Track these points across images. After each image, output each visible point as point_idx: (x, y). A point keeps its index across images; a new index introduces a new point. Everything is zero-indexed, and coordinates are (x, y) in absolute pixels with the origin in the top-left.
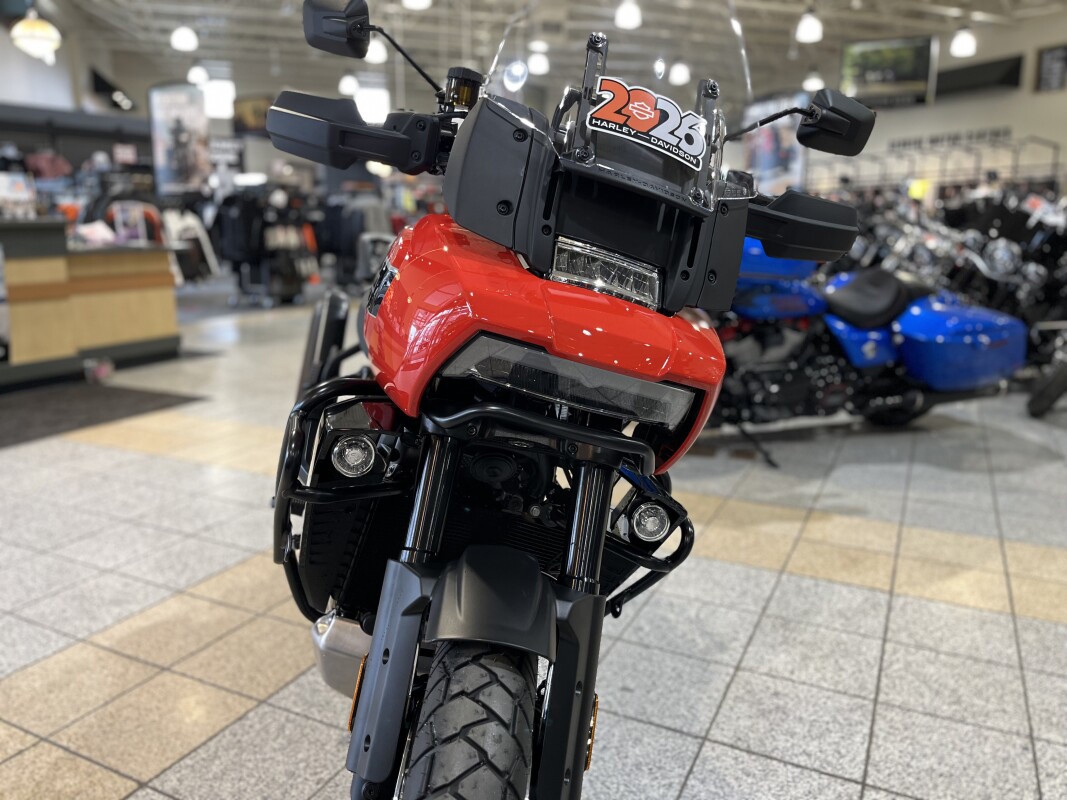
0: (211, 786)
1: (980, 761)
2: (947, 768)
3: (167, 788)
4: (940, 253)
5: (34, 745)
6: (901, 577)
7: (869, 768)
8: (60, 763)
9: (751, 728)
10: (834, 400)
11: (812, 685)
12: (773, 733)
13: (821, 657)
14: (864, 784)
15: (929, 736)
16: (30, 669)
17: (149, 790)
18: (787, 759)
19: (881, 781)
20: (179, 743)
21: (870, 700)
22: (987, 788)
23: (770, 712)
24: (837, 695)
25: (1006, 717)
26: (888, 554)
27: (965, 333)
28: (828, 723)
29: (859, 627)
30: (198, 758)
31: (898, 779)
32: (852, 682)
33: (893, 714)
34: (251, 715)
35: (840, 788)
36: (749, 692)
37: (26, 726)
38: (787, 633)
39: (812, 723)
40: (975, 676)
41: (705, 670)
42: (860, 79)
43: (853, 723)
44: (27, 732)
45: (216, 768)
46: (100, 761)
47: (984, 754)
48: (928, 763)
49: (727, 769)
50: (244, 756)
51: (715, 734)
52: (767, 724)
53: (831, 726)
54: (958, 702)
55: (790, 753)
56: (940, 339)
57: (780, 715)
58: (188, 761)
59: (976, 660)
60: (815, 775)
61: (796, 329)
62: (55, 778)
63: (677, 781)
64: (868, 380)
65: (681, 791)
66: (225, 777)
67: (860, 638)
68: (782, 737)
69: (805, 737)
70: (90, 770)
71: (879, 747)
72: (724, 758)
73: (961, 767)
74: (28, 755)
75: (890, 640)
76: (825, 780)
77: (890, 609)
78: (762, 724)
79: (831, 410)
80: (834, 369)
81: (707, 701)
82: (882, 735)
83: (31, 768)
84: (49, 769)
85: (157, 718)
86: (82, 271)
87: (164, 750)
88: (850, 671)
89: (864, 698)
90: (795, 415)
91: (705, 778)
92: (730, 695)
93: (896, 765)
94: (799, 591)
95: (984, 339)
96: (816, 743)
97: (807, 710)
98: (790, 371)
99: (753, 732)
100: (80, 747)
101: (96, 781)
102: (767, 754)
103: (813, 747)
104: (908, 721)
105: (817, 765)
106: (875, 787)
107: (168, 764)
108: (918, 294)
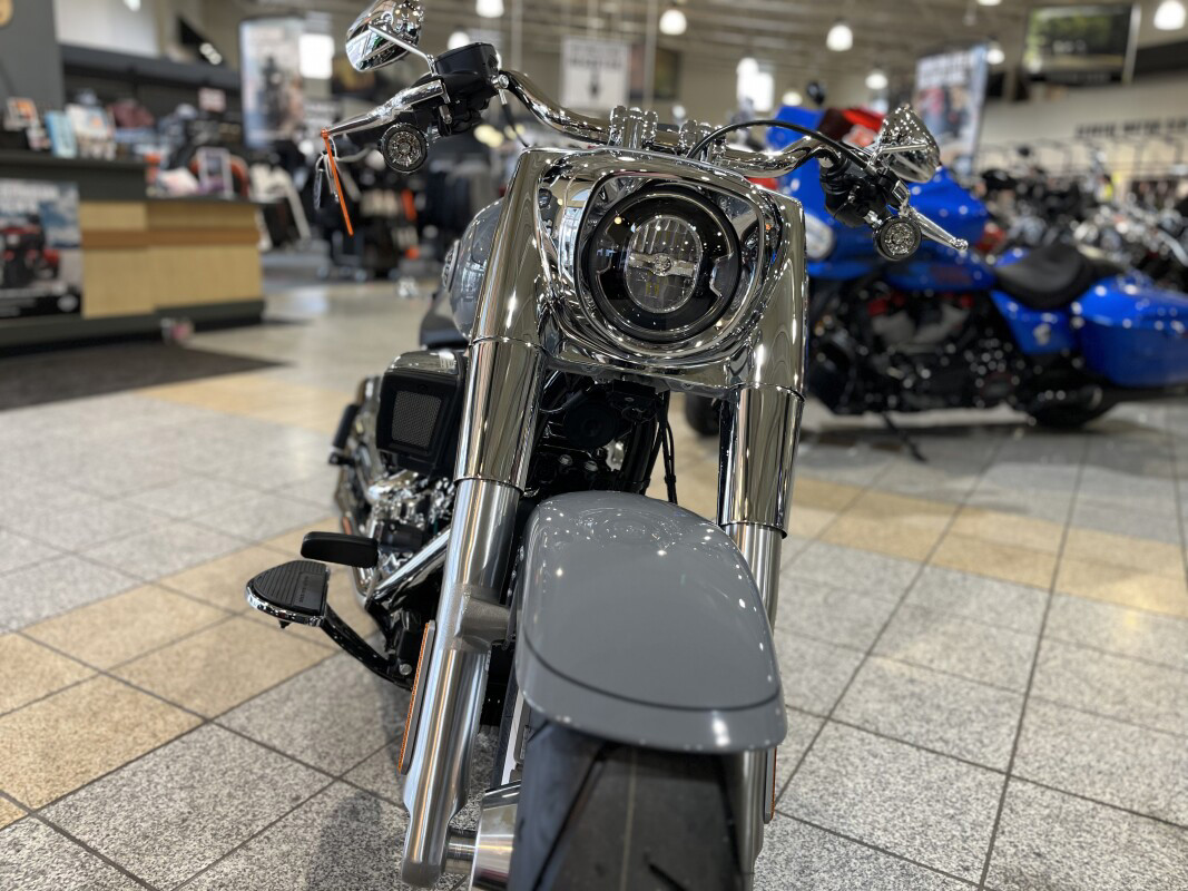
0: (282, 726)
1: (1146, 762)
2: (1107, 766)
3: (235, 725)
4: (1131, 238)
5: (93, 678)
6: (1064, 576)
7: (1016, 760)
8: (119, 696)
9: (881, 712)
10: (996, 390)
11: (954, 675)
12: (906, 718)
13: (965, 649)
14: (1009, 775)
15: (1086, 734)
16: (92, 607)
17: (214, 726)
18: (921, 743)
19: (1028, 773)
20: (249, 684)
21: (1020, 694)
22: (1153, 789)
23: (904, 697)
24: (982, 687)
25: (1179, 721)
26: (1050, 554)
27: (1157, 318)
28: (970, 712)
29: (1013, 622)
30: (269, 699)
31: (1050, 773)
32: (1000, 675)
33: (1047, 709)
34: (327, 663)
35: (980, 777)
36: (880, 677)
37: (84, 659)
38: (928, 624)
39: (951, 712)
40: (1145, 678)
41: (831, 653)
42: (1047, 50)
43: (1000, 714)
44: (85, 665)
45: (288, 709)
46: (163, 696)
47: (1151, 754)
48: (1084, 759)
49: (850, 749)
50: (318, 700)
51: (839, 714)
52: (899, 709)
53: (973, 716)
54: (1123, 701)
55: (924, 738)
56: (1127, 323)
57: (914, 701)
58: (258, 701)
59: (1147, 663)
60: (953, 762)
61: (956, 306)
62: (113, 709)
63: (794, 756)
64: (1038, 370)
65: (798, 767)
66: (297, 719)
67: (1012, 633)
68: (917, 723)
69: (942, 725)
70: (152, 704)
71: (1028, 740)
72: (848, 738)
73: (1124, 766)
74: (86, 687)
75: (1048, 637)
76: (964, 768)
77: (1049, 606)
78: (894, 709)
79: (991, 403)
80: (999, 354)
81: (831, 682)
82: (1032, 728)
83: (88, 699)
84: (108, 701)
85: (227, 659)
86: (163, 221)
87: (234, 690)
88: (998, 664)
89: (1014, 691)
90: (950, 405)
91: (826, 755)
92: (859, 678)
93: (1048, 759)
94: (944, 583)
95: (1178, 326)
96: (955, 731)
97: (945, 699)
98: (947, 355)
99: (883, 715)
100: (141, 682)
101: (157, 715)
102: (898, 737)
103: (951, 734)
104: (1065, 717)
105: (955, 752)
106: (1021, 779)
107: (235, 703)
108: (1104, 273)
